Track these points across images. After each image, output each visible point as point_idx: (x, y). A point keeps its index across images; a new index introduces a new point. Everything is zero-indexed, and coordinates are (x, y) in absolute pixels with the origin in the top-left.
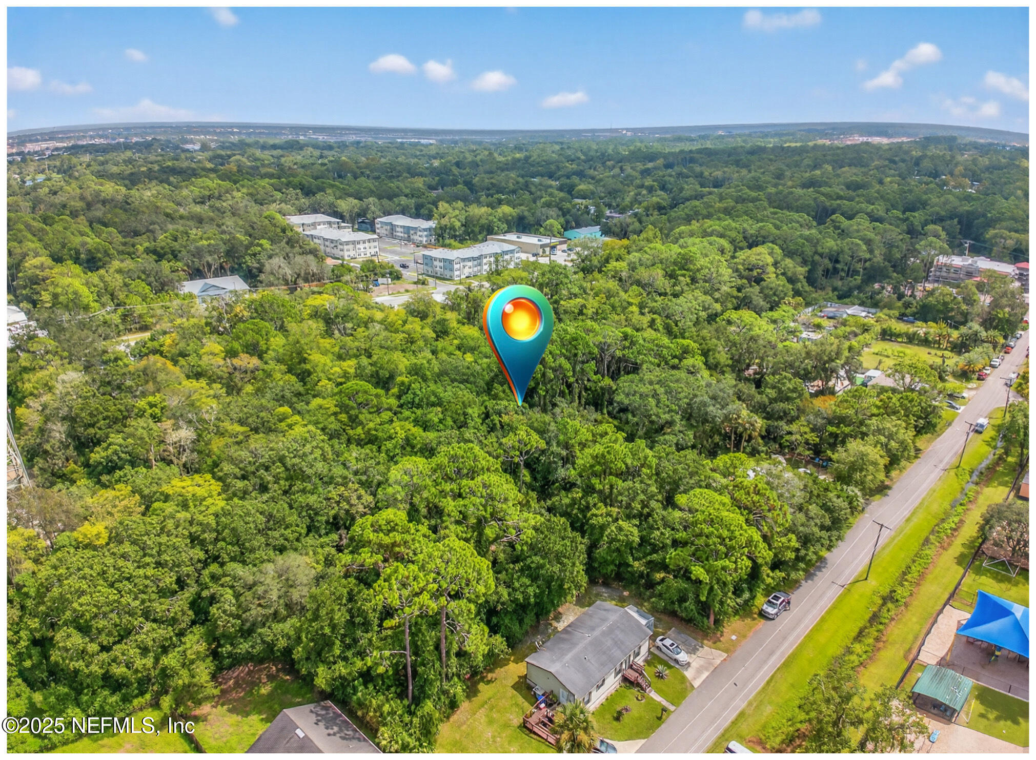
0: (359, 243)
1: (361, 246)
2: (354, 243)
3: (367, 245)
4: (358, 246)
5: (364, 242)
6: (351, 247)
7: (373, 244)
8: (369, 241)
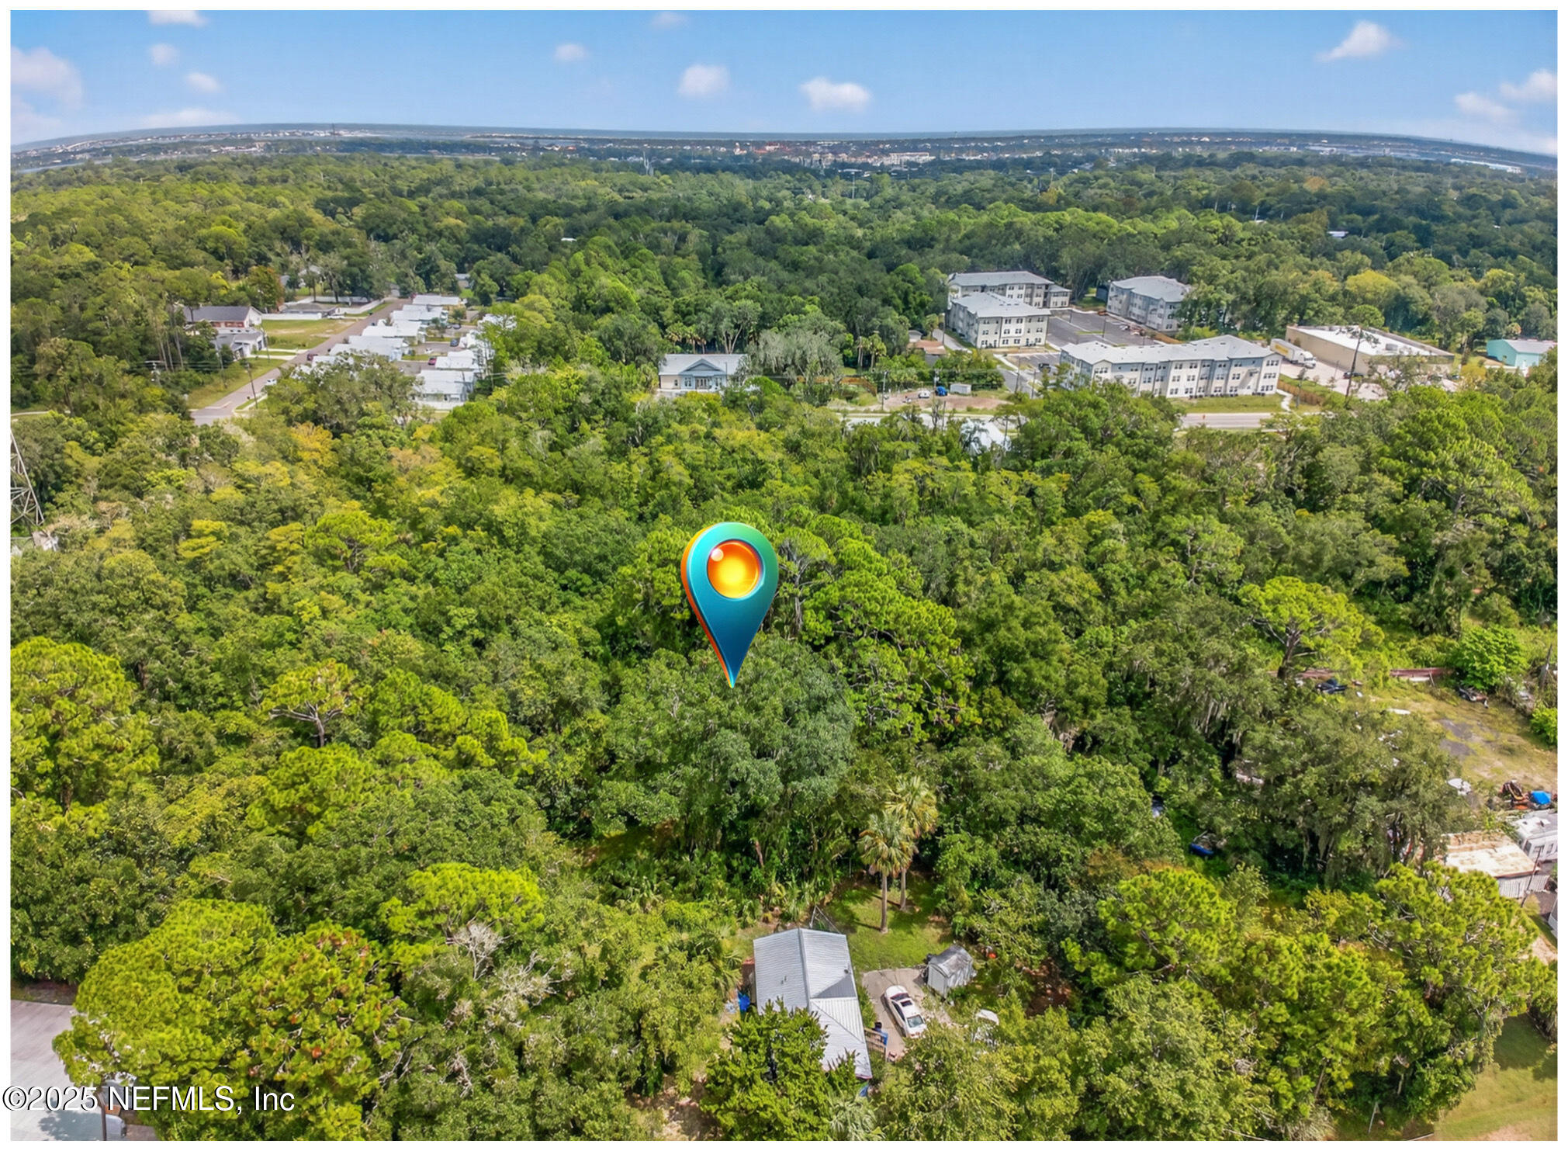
0: (1008, 320)
1: (1012, 327)
2: (998, 320)
3: (1022, 326)
4: (1005, 326)
5: (1019, 320)
6: (993, 327)
7: (1035, 325)
8: (1030, 319)
